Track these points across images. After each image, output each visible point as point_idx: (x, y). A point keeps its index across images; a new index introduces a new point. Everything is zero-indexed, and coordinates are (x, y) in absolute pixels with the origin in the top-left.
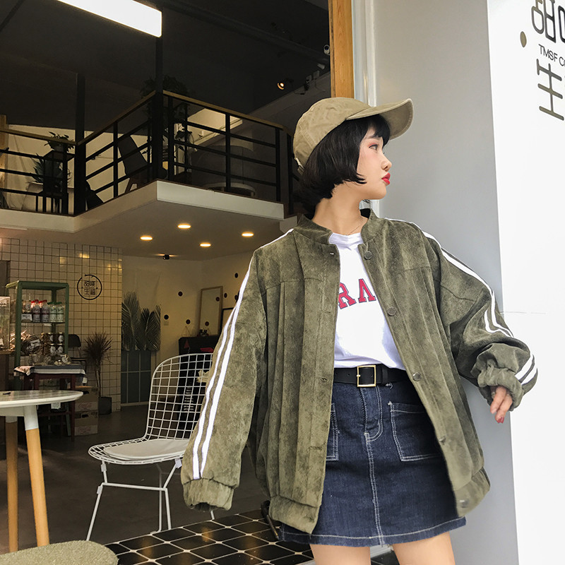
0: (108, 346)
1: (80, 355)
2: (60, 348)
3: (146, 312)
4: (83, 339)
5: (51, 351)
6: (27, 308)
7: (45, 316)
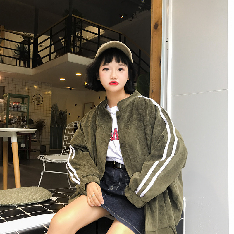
0: (45, 124)
2: (25, 122)
3: (61, 111)
4: (35, 121)
5: (21, 123)
6: (12, 105)
7: (19, 109)
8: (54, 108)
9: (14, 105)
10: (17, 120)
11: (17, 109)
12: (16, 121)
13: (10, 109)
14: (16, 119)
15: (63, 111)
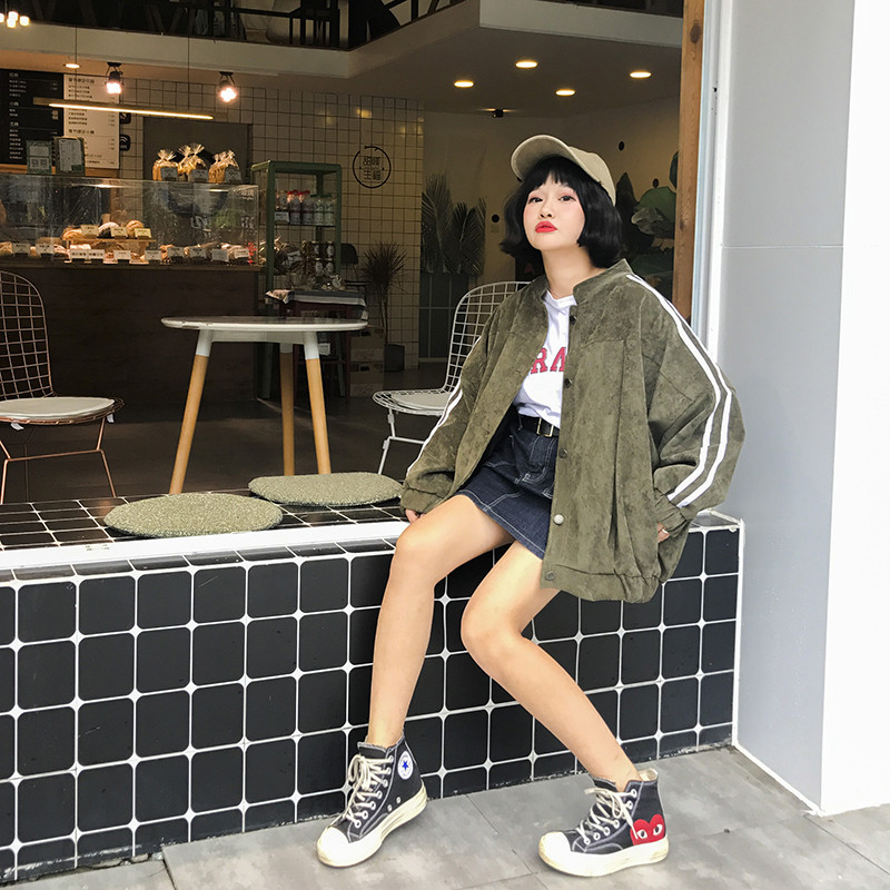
0: (399, 266)
1: (357, 278)
2: (329, 264)
3: (462, 209)
4: (362, 251)
5: (317, 269)
6: (282, 202)
7: (308, 216)
8: (435, 196)
9: (289, 200)
10: (302, 255)
11: (301, 217)
12: (297, 259)
13: (277, 218)
14: (298, 253)
15: (469, 208)
